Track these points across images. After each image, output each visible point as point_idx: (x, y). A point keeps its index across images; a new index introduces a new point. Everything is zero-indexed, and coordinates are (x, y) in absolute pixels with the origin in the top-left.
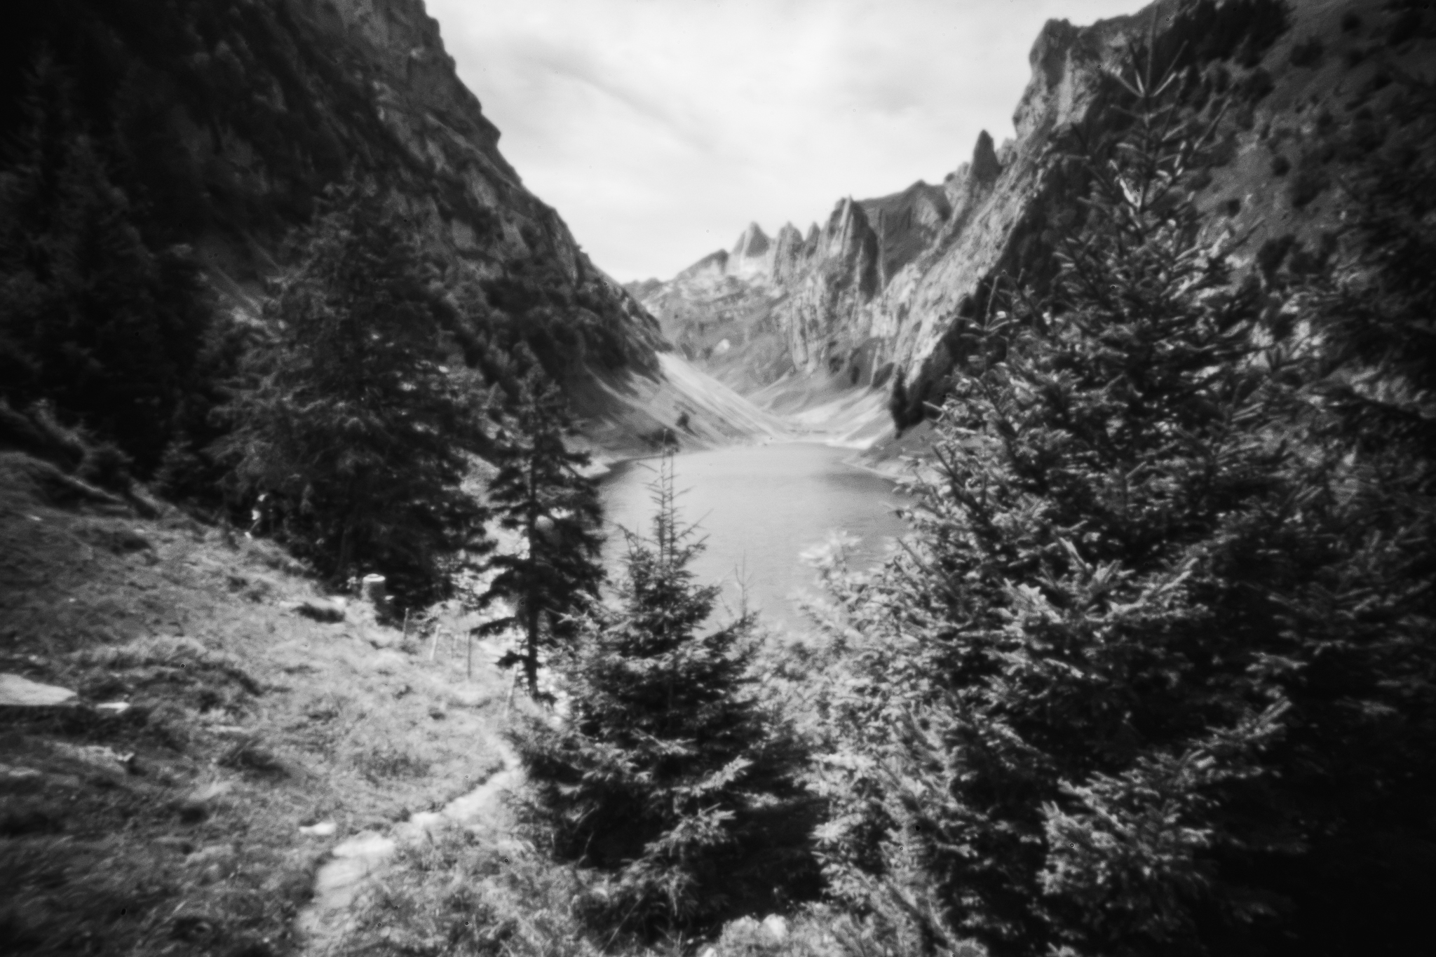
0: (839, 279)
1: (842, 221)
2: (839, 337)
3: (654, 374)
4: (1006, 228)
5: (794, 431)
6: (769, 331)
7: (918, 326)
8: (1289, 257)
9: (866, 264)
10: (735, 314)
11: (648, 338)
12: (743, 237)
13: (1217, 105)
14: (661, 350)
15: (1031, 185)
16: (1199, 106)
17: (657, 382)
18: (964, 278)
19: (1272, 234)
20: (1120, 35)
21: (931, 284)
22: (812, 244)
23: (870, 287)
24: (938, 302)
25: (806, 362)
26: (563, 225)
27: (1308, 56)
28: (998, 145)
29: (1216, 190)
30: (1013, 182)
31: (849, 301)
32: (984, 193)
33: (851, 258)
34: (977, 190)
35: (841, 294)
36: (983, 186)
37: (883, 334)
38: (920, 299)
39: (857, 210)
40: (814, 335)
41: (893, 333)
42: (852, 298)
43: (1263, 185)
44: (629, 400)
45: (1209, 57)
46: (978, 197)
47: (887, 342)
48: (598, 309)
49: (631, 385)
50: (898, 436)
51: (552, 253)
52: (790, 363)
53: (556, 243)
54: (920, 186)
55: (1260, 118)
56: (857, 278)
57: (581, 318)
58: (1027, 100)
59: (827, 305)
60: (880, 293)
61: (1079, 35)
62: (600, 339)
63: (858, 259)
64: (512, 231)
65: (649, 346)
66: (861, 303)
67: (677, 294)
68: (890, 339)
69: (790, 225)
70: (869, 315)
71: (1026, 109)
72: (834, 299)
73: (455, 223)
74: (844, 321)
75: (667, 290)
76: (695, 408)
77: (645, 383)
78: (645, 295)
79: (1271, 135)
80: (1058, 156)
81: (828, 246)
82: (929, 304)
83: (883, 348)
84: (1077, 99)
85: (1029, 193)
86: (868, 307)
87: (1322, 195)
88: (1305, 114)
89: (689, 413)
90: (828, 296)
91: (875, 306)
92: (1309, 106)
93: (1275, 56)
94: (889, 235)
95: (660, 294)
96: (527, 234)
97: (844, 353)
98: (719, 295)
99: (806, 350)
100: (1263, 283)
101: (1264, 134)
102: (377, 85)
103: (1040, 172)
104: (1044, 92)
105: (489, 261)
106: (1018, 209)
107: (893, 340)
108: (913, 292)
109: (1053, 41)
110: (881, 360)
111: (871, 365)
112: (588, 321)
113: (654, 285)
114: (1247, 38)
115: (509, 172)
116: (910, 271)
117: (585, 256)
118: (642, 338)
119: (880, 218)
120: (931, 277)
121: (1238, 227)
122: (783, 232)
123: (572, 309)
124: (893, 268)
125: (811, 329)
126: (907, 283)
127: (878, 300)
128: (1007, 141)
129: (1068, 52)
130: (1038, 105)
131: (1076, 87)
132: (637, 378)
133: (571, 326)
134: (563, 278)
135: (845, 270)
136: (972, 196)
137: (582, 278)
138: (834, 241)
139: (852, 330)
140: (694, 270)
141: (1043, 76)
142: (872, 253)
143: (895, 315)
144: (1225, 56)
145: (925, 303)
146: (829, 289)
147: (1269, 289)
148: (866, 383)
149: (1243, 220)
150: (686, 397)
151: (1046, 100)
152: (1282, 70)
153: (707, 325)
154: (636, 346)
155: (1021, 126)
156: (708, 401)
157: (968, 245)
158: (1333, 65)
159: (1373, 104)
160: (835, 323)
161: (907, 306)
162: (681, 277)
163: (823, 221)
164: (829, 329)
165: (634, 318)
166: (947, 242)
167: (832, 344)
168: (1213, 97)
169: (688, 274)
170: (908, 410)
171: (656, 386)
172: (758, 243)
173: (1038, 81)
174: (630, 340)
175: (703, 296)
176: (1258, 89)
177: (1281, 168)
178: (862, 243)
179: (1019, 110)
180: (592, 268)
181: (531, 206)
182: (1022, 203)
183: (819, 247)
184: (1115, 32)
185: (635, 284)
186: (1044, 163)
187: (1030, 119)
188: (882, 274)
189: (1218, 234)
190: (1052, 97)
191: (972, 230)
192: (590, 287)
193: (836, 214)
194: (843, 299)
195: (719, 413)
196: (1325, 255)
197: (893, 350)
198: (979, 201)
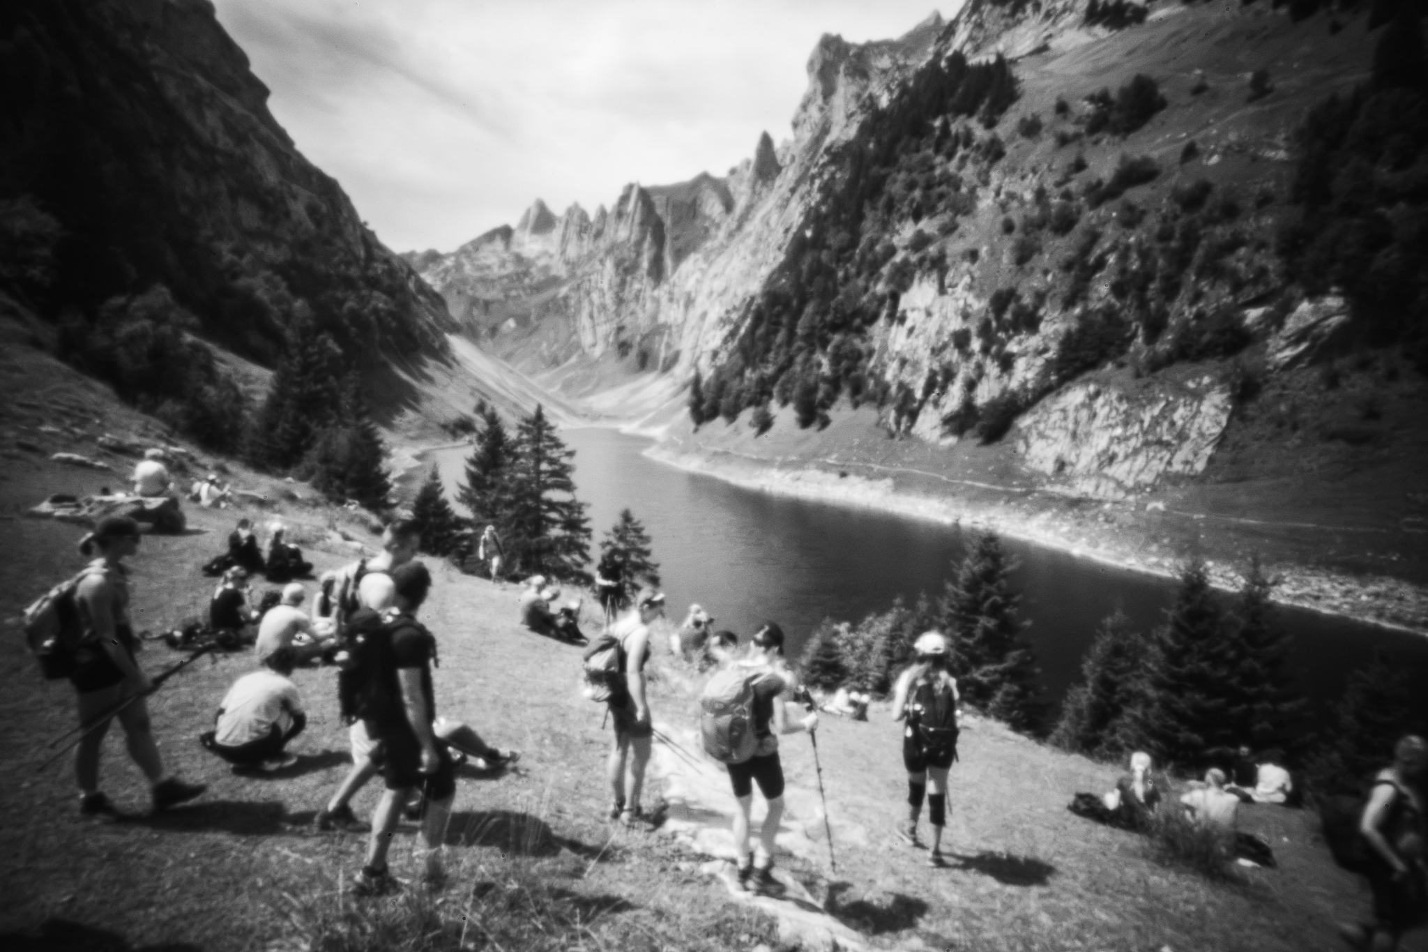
0: (627, 264)
1: (630, 206)
2: (628, 321)
3: (445, 358)
4: (787, 231)
5: (585, 416)
6: (557, 312)
7: (704, 316)
8: (1012, 307)
9: (653, 251)
10: (521, 293)
11: (436, 319)
12: (528, 212)
13: (964, 159)
14: (451, 332)
15: (809, 193)
16: (950, 156)
17: (449, 366)
18: (748, 275)
19: (1002, 285)
20: (886, 57)
21: (716, 276)
22: (600, 226)
23: (657, 272)
24: (724, 292)
25: (594, 345)
26: (346, 199)
27: (1031, 129)
28: (778, 144)
29: (962, 236)
30: (792, 185)
31: (637, 286)
32: (765, 190)
33: (639, 243)
34: (758, 187)
35: (629, 278)
36: (764, 184)
37: (670, 321)
38: (705, 289)
39: (645, 196)
40: (603, 318)
41: (680, 321)
42: (640, 283)
43: (996, 240)
44: (425, 388)
45: (958, 112)
46: (760, 194)
47: (674, 329)
48: (390, 293)
49: (427, 371)
50: (696, 431)
51: (338, 232)
52: (578, 346)
53: (342, 221)
54: (705, 178)
55: (995, 176)
56: (645, 264)
57: (373, 302)
58: (804, 107)
59: (616, 289)
60: (667, 280)
61: (851, 53)
62: (394, 324)
63: (646, 245)
64: (298, 208)
65: (438, 328)
66: (649, 289)
67: (459, 267)
68: (678, 326)
69: (576, 205)
70: (657, 301)
71: (803, 116)
72: (623, 284)
73: (242, 203)
74: (632, 306)
75: (449, 263)
76: (490, 394)
77: (438, 369)
78: (425, 268)
79: (1002, 196)
80: (833, 168)
81: (616, 231)
82: (715, 295)
83: (670, 335)
84: (850, 116)
85: (807, 200)
86: (656, 293)
87: (1035, 257)
88: (1027, 181)
89: (484, 399)
90: (617, 280)
91: (662, 292)
92: (1030, 176)
93: (1007, 125)
94: (676, 223)
95: (441, 267)
96: (312, 211)
97: (633, 336)
98: (504, 272)
99: (595, 333)
100: (994, 324)
101: (998, 194)
102: (147, 46)
103: (817, 182)
104: (820, 101)
105: (277, 242)
106: (797, 214)
107: (681, 327)
108: (699, 282)
109: (827, 53)
110: (668, 346)
111: (659, 350)
112: (381, 305)
113: (433, 257)
114: (987, 101)
115: (281, 135)
116: (696, 261)
117: (372, 234)
118: (431, 319)
119: (667, 205)
120: (715, 269)
121: (977, 274)
122: (570, 212)
123: (364, 292)
124: (680, 255)
125: (599, 312)
126: (693, 273)
127: (665, 287)
128: (785, 141)
129: (842, 68)
130: (814, 113)
131: (847, 104)
132: (431, 362)
133: (366, 311)
134: (352, 260)
135: (633, 255)
136: (754, 192)
137: (370, 258)
138: (622, 226)
139: (641, 315)
140: (477, 244)
141: (819, 87)
142: (659, 241)
143: (682, 303)
144: (971, 114)
145: (711, 293)
146: (617, 274)
147: (998, 329)
148: (654, 368)
149: (980, 269)
150: (478, 380)
151: (821, 109)
152: (1011, 139)
153: (493, 302)
154: (426, 328)
155: (799, 131)
156: (500, 385)
157: (751, 241)
158: (1047, 142)
159: (1073, 186)
160: (623, 307)
161: (693, 295)
162: (464, 251)
163: (610, 204)
164: (618, 313)
165: (421, 298)
166: (731, 235)
167: (621, 329)
168: (961, 151)
169: (470, 248)
170: (704, 407)
171: (449, 371)
172: (543, 221)
173: (815, 91)
174: (420, 322)
175: (487, 272)
176: (994, 152)
177: (1008, 228)
178: (650, 229)
179: (797, 116)
180: (381, 247)
181: (314, 179)
182: (801, 208)
183: (606, 229)
184: (882, 54)
185: (412, 254)
186: (820, 174)
187: (807, 126)
188: (668, 261)
189: (962, 276)
190: (827, 107)
191: (753, 226)
192: (379, 268)
193: (624, 199)
194: (631, 285)
195: (512, 398)
196: (1036, 308)
197: (680, 337)
198: (760, 199)
